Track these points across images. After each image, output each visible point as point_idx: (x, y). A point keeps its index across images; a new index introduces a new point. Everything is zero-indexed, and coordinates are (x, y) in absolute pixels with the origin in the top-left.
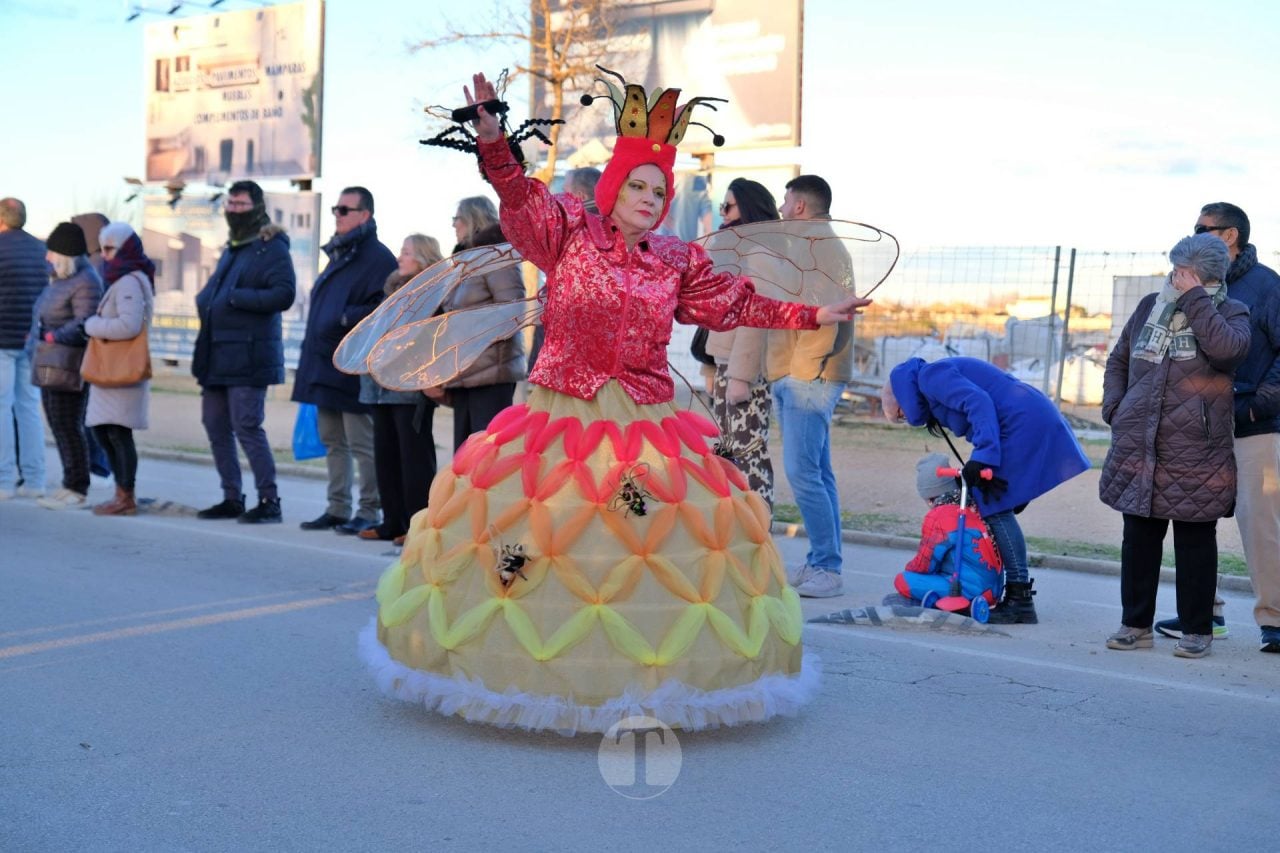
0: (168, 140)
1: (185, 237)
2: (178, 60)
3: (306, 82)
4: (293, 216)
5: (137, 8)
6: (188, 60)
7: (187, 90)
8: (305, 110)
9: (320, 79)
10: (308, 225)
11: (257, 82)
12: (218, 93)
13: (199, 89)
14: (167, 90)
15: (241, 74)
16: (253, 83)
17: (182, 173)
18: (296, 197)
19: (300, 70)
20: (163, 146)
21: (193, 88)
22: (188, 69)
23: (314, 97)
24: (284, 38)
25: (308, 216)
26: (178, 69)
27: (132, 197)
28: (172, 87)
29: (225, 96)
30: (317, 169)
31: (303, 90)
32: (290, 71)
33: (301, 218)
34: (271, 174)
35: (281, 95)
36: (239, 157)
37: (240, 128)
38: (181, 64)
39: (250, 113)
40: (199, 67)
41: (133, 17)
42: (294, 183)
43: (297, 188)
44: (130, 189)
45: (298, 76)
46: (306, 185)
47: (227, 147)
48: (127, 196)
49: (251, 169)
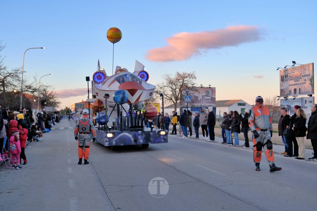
0: (284, 89)
1: (287, 106)
2: (285, 76)
3: (311, 78)
4: (309, 101)
5: (278, 68)
6: (287, 75)
7: (287, 81)
8: (310, 82)
9: (313, 77)
10: (312, 103)
11: (301, 78)
12: (293, 81)
13: (289, 80)
14: (284, 81)
15: (298, 77)
16: (300, 79)
17: (287, 95)
18: (309, 98)
19: (309, 75)
20: (283, 90)
21: (288, 80)
22: (287, 77)
23: (312, 80)
24: (305, 70)
25: (312, 101)
26: (285, 77)
27: (278, 100)
28: (285, 80)
29: (294, 81)
30: (313, 92)
31: (310, 79)
32: (307, 76)
33: (310, 101)
34: (304, 94)
35: (305, 80)
36: (298, 91)
37: (297, 86)
38: (286, 76)
39: (299, 84)
40: (289, 77)
41: (277, 70)
42: (308, 95)
43: (309, 96)
44: (278, 98)
45: (309, 76)
46: (311, 95)
47: (295, 90)
48: (278, 99)
49: (300, 93)
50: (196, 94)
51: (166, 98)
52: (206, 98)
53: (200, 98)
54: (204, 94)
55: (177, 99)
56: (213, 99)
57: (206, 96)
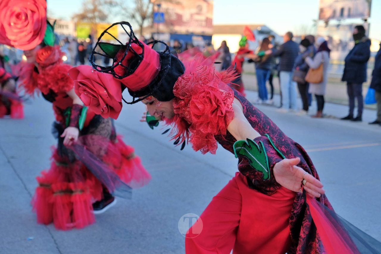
0: (325, 8)
1: (329, 36)
17: (329, 18)
20: (324, 10)
30: (369, 15)
34: (355, 18)
36: (346, 13)
37: (346, 4)
46: (366, 20)
47: (342, 10)
49: (350, 16)
50: (179, 11)
51: (123, 15)
52: (197, 17)
53: (186, 17)
54: (194, 11)
55: (144, 18)
56: (209, 22)
57: (198, 14)
